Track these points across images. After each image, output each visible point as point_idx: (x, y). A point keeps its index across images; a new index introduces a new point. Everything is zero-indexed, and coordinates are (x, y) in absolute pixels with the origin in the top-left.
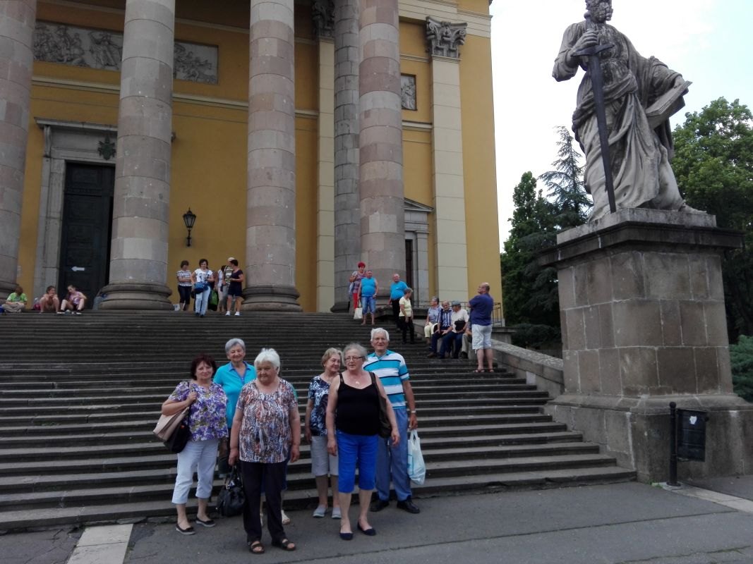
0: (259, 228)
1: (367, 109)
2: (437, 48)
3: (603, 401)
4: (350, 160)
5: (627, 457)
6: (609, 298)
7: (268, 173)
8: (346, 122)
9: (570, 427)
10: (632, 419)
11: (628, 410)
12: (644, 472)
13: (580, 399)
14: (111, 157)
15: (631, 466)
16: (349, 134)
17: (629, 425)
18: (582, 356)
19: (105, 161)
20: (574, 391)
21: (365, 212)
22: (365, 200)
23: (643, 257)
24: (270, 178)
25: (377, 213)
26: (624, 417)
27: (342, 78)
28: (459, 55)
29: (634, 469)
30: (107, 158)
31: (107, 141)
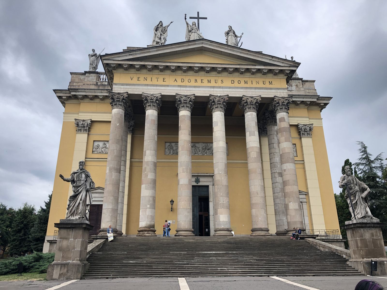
0: (256, 210)
1: (285, 169)
2: (303, 134)
3: (358, 260)
4: (278, 181)
5: (363, 271)
6: (357, 238)
7: (257, 193)
8: (275, 168)
9: (352, 266)
10: (363, 263)
11: (362, 262)
12: (366, 274)
13: (354, 260)
14: (199, 183)
15: (363, 273)
16: (276, 172)
17: (362, 265)
18: (353, 250)
19: (197, 185)
20: (353, 258)
21: (287, 202)
22: (287, 198)
23: (362, 230)
24: (258, 194)
25: (291, 203)
26: (361, 263)
27: (272, 154)
28: (311, 134)
29: (364, 273)
30: (197, 184)
31: (197, 178)
